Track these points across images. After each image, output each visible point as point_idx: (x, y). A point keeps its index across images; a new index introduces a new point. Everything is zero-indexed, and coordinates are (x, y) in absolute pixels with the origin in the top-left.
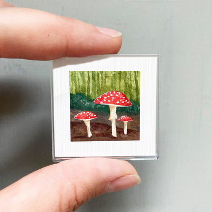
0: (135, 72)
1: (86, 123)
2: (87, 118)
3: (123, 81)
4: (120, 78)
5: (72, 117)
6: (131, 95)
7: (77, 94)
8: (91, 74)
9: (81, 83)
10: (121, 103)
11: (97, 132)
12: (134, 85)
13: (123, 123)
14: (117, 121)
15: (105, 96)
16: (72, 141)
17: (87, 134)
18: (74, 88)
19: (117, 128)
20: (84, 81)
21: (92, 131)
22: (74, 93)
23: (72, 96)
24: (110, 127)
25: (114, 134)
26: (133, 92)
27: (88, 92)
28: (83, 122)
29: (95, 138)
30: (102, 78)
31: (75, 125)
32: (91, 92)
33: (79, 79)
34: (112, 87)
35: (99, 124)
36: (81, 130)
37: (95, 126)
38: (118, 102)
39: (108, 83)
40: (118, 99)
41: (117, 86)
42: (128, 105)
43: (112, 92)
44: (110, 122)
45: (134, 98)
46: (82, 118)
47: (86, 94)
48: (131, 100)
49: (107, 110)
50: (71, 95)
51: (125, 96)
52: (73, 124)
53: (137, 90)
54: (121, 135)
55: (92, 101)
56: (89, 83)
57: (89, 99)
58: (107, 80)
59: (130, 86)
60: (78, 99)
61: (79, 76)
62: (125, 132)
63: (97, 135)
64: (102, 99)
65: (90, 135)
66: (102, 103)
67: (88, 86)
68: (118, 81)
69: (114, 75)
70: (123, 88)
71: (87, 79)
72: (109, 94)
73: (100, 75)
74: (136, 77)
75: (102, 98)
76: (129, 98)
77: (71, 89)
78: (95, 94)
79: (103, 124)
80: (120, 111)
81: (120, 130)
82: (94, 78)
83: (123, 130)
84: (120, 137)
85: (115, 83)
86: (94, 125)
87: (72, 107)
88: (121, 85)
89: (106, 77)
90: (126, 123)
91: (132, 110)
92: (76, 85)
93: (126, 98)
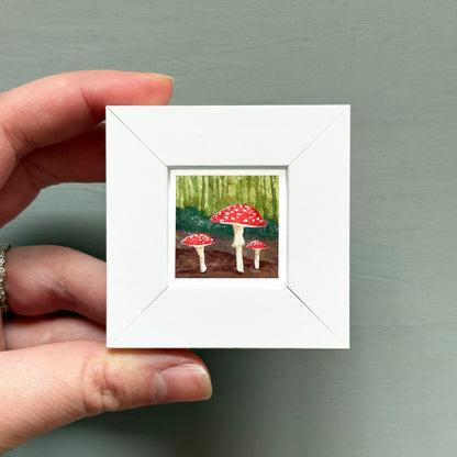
0: (271, 177)
1: (198, 250)
2: (199, 243)
3: (253, 190)
4: (249, 186)
5: (178, 241)
6: (265, 210)
7: (187, 207)
8: (206, 180)
9: (193, 192)
10: (250, 222)
11: (214, 265)
12: (269, 196)
13: (254, 251)
14: (243, 248)
15: (227, 211)
16: (177, 277)
17: (199, 267)
18: (182, 200)
19: (244, 258)
20: (197, 190)
21: (206, 262)
22: (182, 206)
23: (179, 211)
24: (233, 257)
25: (240, 267)
26: (268, 205)
27: (203, 205)
28: (194, 249)
29: (212, 273)
30: (223, 186)
31: (183, 254)
32: (206, 205)
33: (189, 187)
34: (237, 198)
35: (217, 252)
36: (190, 261)
37: (212, 256)
38: (246, 221)
39: (232, 192)
40: (247, 215)
41: (245, 196)
42: (261, 224)
43: (238, 206)
44: (235, 249)
45: (270, 215)
46: (192, 243)
47: (200, 208)
48: (265, 217)
49: (230, 232)
50: (178, 209)
51: (255, 211)
52: (179, 252)
53: (275, 202)
54: (251, 269)
55: (207, 218)
56: (203, 193)
57: (203, 215)
58: (230, 188)
59: (264, 198)
60: (188, 215)
61: (190, 182)
62: (257, 265)
63: (215, 269)
64: (222, 216)
65: (203, 268)
66: (222, 221)
67: (203, 197)
68: (246, 190)
69: (241, 181)
70: (253, 200)
71: (201, 187)
72: (232, 209)
73: (220, 181)
74: (272, 185)
75: (223, 214)
76: (262, 215)
77: (178, 201)
78: (212, 208)
79: (224, 253)
80: (248, 234)
81: (248, 263)
82: (211, 186)
83: (253, 261)
84: (249, 272)
85: (241, 193)
86: (210, 254)
87: (178, 228)
88: (250, 196)
89: (228, 184)
90: (258, 251)
91: (266, 232)
92: (185, 195)
93: (258, 215)
